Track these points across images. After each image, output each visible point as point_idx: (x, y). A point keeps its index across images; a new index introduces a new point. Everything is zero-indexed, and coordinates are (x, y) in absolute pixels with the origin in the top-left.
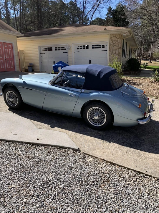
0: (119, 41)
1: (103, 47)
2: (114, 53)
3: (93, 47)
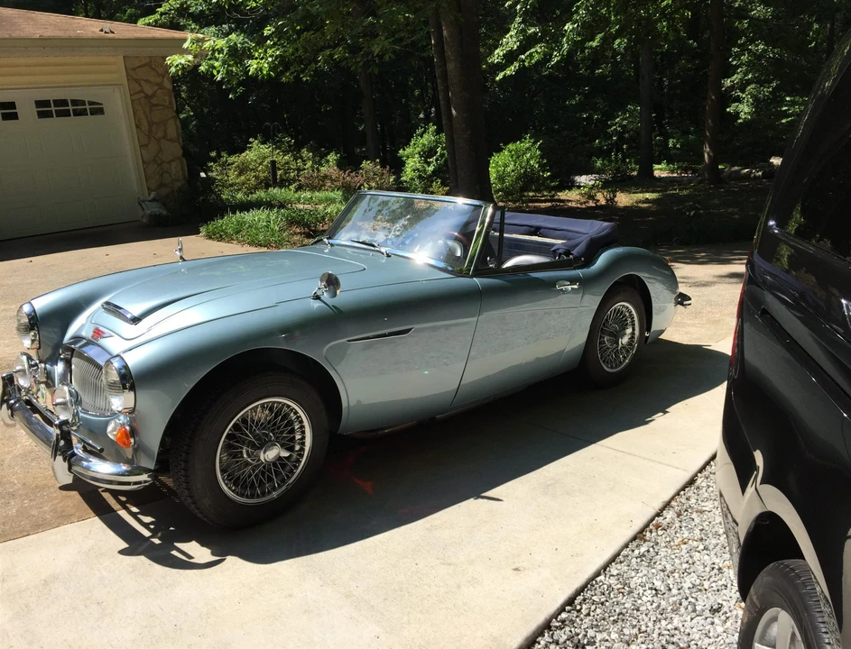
0: (167, 85)
1: (98, 110)
2: (160, 134)
3: (44, 109)
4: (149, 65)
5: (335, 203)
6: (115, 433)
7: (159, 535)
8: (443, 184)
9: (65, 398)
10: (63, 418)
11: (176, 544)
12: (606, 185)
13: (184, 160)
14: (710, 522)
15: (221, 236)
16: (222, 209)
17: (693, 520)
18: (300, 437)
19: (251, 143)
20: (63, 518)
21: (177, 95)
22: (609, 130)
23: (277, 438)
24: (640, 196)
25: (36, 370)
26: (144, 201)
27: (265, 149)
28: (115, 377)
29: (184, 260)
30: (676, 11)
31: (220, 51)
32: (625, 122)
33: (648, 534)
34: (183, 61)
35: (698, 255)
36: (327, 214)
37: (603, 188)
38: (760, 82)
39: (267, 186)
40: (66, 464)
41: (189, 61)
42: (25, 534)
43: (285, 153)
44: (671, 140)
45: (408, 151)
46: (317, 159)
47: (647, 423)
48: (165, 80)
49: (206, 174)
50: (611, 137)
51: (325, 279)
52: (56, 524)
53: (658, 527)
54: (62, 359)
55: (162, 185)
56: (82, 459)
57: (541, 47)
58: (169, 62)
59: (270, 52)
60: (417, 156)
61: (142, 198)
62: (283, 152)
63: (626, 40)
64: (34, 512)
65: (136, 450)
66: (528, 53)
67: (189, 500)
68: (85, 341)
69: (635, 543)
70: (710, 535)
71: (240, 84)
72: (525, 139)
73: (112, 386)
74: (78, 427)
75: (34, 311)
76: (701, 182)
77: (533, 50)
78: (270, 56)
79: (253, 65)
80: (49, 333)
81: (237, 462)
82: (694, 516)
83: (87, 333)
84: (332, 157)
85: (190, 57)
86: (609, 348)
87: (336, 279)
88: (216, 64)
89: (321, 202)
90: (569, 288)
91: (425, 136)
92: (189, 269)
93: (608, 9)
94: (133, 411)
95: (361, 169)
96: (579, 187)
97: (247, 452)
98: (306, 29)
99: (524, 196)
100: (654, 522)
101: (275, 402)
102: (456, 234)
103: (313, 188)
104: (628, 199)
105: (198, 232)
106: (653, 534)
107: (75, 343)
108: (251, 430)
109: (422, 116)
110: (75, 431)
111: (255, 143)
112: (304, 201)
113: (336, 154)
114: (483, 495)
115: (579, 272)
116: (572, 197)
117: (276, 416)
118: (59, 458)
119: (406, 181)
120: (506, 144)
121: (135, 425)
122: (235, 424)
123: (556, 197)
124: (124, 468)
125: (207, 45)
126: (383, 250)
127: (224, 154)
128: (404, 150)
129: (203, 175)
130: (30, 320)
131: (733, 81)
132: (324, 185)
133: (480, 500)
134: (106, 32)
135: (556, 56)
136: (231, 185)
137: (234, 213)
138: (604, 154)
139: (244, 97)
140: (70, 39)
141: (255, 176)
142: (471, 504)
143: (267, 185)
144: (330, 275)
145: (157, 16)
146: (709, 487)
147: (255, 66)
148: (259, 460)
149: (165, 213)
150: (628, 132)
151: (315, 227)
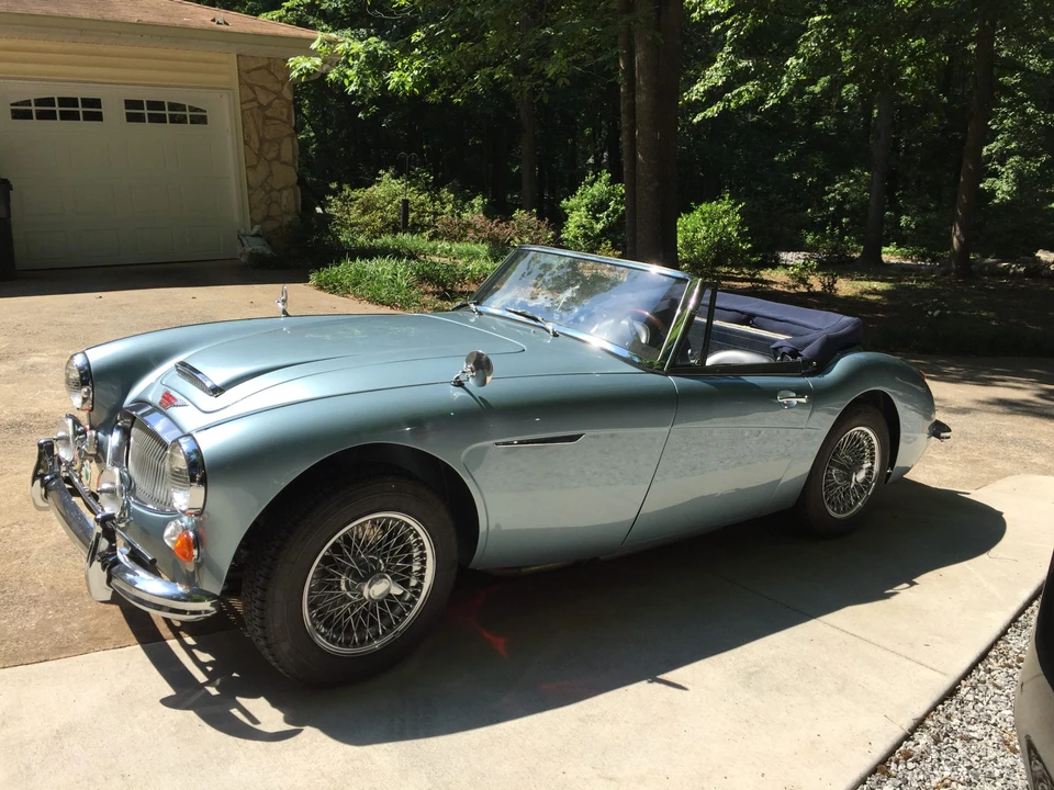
1: (200, 119)
2: (272, 155)
3: (135, 111)
4: (267, 68)
5: (478, 258)
6: (174, 539)
7: (218, 682)
8: (615, 247)
9: (113, 483)
10: (108, 510)
11: (238, 699)
12: (822, 266)
13: (298, 188)
14: (980, 757)
15: (335, 287)
16: (338, 253)
17: (957, 750)
18: (419, 568)
19: (380, 176)
20: (95, 641)
21: (298, 110)
22: (825, 198)
23: (389, 567)
24: (866, 285)
25: (83, 440)
26: (244, 235)
27: (397, 186)
28: (181, 463)
29: (288, 315)
30: (931, 55)
31: (356, 56)
32: (846, 190)
33: (893, 765)
34: (308, 65)
35: (946, 370)
36: (468, 271)
37: (817, 270)
38: (1026, 154)
39: (396, 230)
40: (105, 574)
41: (317, 66)
42: (43, 658)
43: (421, 192)
44: (904, 217)
45: (573, 201)
46: (459, 201)
47: (888, 596)
48: (285, 88)
49: (323, 209)
50: (829, 205)
51: (473, 360)
52: (85, 650)
53: (907, 756)
54: (119, 428)
55: (268, 217)
56: (126, 570)
57: (753, 86)
58: (291, 64)
59: (417, 63)
60: (583, 209)
61: (243, 231)
62: (419, 190)
63: (856, 88)
64: (59, 629)
65: (198, 566)
66: (736, 91)
67: (262, 643)
68: (150, 408)
69: (875, 778)
70: (981, 777)
71: (373, 101)
72: (724, 200)
73: (176, 475)
74: (128, 524)
75: (88, 364)
76: (944, 274)
77: (742, 88)
78: (417, 69)
79: (394, 78)
80: (107, 392)
81: (332, 595)
82: (958, 744)
83: (154, 397)
84: (478, 201)
85: (318, 61)
86: (837, 485)
87: (488, 361)
88: (349, 72)
89: (461, 255)
90: (794, 401)
91: (596, 185)
92: (293, 328)
93: (844, 44)
94: (200, 513)
95: (512, 219)
96: (786, 266)
97: (347, 582)
98: (465, 38)
99: (715, 271)
100: (902, 748)
101: (390, 519)
102: (647, 313)
103: (452, 238)
104: (849, 287)
105: (306, 280)
106: (900, 767)
107: (137, 409)
108: (355, 553)
109: (591, 161)
110: (122, 529)
111: (386, 176)
112: (442, 253)
113: (483, 199)
114: (659, 677)
115: (810, 381)
116: (777, 277)
117: (390, 538)
118: (97, 565)
119: (566, 240)
120: (699, 203)
121: (201, 531)
122: (335, 543)
123: (757, 276)
124: (181, 589)
125: (340, 48)
126: (550, 326)
127: (346, 186)
128: (568, 200)
129: (319, 210)
130: (81, 376)
131: (991, 150)
132: (466, 236)
133: (656, 685)
134: (218, 23)
135: (772, 97)
136: (352, 225)
137: (353, 260)
138: (817, 228)
139: (376, 118)
140: (174, 27)
141: (381, 217)
142: (641, 690)
143: (395, 228)
144: (479, 356)
145: (282, 12)
146: (977, 701)
147: (396, 79)
148: (361, 596)
149: (268, 252)
150: (849, 202)
151: (452, 286)
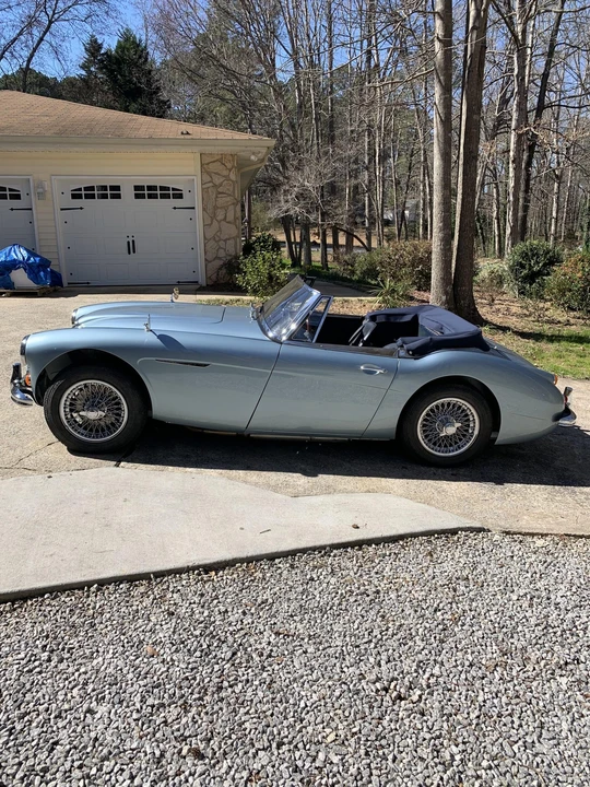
0: (233, 177)
1: (178, 195)
2: (220, 217)
4: (220, 160)
55: (217, 258)
90: (378, 371)
115: (400, 362)
134: (183, 134)
